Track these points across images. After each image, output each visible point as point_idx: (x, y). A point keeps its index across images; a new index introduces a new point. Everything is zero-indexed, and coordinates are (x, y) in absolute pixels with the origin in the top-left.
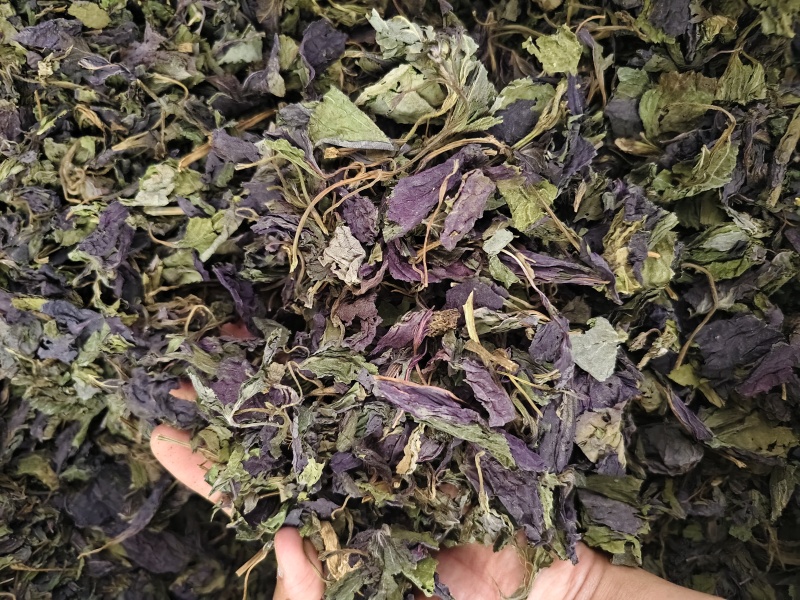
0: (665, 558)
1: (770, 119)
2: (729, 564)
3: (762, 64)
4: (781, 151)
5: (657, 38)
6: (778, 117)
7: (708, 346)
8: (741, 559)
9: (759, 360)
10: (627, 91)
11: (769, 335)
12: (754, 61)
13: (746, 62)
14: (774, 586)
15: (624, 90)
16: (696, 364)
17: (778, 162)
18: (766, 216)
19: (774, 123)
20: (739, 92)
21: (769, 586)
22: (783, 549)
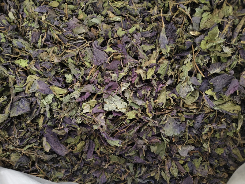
0: (210, 143)
1: (233, 20)
2: (227, 144)
3: (232, 5)
4: (237, 29)
5: (203, 2)
6: (235, 19)
7: (215, 83)
8: (230, 142)
9: (229, 85)
10: (198, 15)
11: (231, 78)
12: (230, 5)
13: (227, 5)
14: (239, 150)
15: (197, 14)
16: (212, 89)
17: (236, 32)
18: (233, 47)
19: (234, 21)
20: (225, 14)
21: (238, 150)
22: (242, 140)
